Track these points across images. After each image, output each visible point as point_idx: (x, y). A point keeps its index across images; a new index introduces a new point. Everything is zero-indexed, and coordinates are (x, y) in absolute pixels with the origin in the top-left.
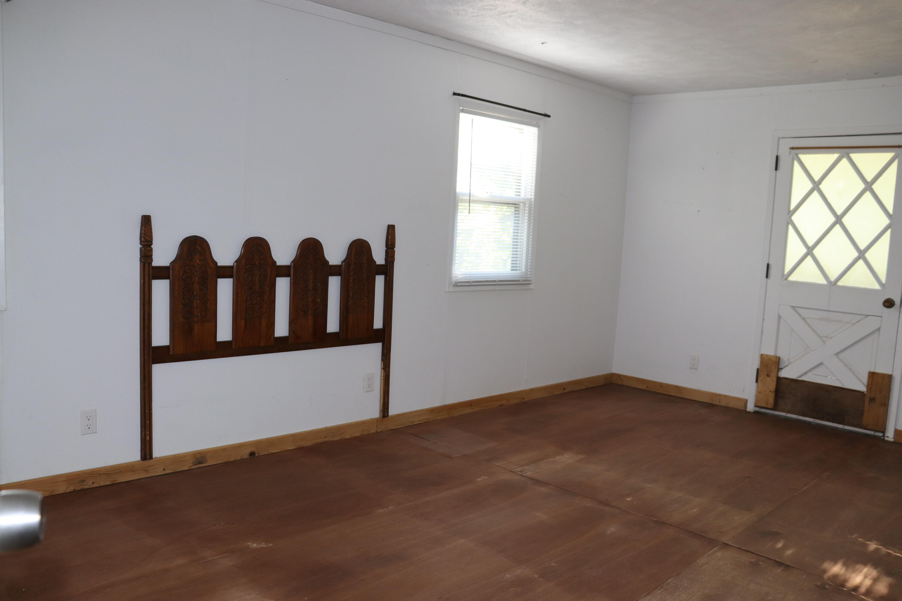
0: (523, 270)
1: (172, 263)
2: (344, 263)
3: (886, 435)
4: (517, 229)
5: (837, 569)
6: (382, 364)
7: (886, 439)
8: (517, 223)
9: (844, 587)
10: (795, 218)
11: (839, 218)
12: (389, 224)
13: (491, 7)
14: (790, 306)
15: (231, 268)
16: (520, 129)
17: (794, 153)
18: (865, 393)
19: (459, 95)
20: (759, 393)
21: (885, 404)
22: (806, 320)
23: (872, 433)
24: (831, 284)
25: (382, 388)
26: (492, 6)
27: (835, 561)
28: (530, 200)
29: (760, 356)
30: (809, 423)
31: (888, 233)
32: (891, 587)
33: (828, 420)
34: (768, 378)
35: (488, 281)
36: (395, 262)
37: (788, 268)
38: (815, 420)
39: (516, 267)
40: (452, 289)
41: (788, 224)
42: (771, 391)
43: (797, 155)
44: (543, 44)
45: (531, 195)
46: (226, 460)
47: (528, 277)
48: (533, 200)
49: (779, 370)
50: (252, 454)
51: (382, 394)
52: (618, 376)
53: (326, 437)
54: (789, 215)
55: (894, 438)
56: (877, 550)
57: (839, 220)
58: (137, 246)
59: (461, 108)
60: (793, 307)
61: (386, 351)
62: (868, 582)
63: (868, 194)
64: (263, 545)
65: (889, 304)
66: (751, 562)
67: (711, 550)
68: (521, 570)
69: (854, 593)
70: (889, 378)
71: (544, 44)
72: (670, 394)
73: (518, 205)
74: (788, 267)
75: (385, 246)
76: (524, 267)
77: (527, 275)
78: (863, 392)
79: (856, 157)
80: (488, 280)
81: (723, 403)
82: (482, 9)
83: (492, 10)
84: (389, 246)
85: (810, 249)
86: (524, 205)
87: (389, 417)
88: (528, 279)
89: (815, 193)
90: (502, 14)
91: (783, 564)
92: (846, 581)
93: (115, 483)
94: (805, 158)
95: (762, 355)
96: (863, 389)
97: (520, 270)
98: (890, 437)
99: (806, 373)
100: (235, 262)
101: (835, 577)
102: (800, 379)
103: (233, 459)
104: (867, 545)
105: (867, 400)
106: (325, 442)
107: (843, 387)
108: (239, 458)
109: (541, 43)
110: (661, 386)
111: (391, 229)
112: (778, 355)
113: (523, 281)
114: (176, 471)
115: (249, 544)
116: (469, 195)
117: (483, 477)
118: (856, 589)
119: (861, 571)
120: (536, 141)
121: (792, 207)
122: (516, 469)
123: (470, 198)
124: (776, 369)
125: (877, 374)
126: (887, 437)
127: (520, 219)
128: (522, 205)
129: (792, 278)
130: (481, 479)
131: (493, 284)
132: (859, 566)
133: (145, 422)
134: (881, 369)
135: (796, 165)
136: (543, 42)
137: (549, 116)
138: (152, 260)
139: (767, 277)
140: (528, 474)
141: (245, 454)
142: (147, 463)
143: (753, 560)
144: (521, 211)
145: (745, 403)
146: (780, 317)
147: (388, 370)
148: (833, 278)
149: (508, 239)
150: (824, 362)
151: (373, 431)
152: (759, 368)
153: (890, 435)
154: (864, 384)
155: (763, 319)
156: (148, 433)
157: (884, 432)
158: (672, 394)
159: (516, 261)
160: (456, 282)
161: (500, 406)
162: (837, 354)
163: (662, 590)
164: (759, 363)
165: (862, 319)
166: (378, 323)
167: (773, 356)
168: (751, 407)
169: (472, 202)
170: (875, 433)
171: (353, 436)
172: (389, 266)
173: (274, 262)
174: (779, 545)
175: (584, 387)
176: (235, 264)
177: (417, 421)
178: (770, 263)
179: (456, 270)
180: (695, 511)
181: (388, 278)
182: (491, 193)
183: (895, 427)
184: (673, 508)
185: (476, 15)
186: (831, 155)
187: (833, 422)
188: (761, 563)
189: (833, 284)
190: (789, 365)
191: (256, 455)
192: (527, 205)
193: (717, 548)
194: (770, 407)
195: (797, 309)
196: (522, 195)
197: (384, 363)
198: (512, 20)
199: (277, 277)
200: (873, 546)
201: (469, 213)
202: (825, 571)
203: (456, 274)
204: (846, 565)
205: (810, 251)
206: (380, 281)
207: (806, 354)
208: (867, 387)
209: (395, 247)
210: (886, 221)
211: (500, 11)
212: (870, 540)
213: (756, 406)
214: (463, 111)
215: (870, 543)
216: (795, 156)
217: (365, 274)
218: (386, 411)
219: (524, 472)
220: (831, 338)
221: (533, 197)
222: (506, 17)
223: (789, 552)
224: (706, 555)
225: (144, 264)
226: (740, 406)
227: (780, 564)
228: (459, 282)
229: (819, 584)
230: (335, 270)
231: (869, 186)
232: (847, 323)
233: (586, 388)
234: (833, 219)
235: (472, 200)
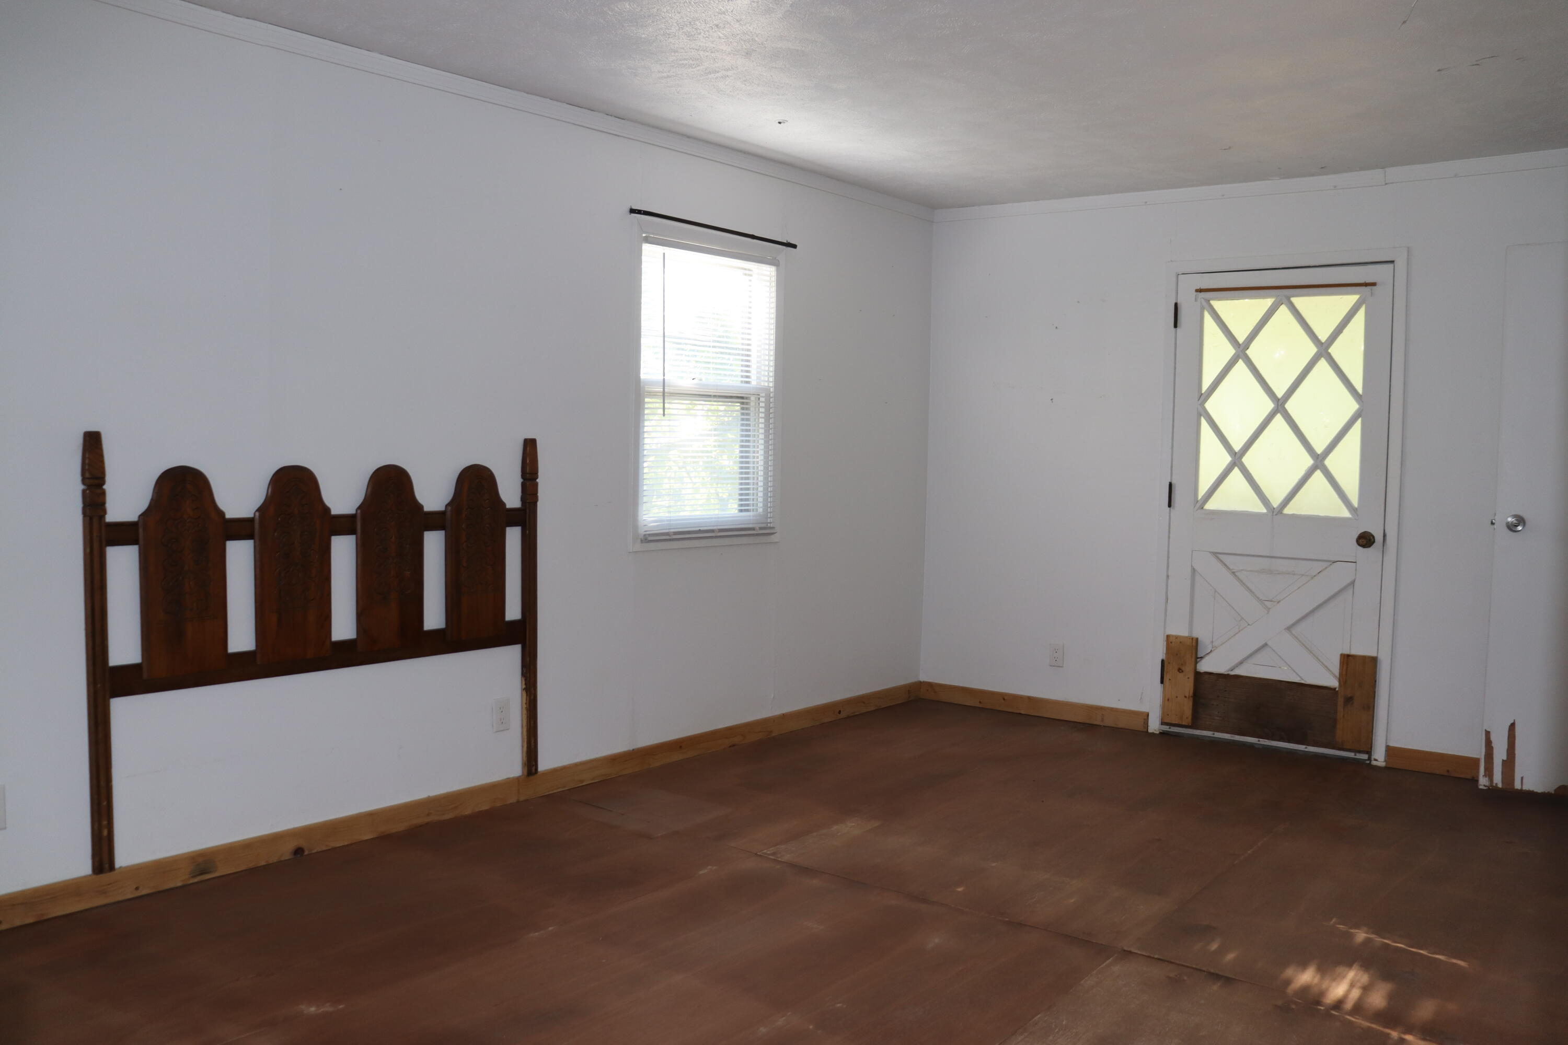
0: (760, 510)
1: (143, 515)
2: (449, 508)
3: (1373, 757)
4: (746, 440)
5: (1307, 977)
6: (524, 683)
7: (1374, 763)
8: (747, 431)
9: (1321, 1005)
10: (1211, 405)
11: (1280, 404)
12: (526, 438)
13: (691, 62)
14: (1210, 552)
15: (250, 521)
16: (745, 269)
17: (1204, 298)
18: (1337, 689)
19: (639, 212)
20: (1167, 700)
21: (1369, 706)
22: (1237, 574)
23: (1351, 755)
24: (1273, 512)
25: (525, 724)
26: (693, 60)
27: (1303, 965)
28: (766, 390)
29: (1165, 639)
30: (1251, 746)
31: (1357, 427)
32: (1391, 997)
33: (1281, 739)
34: (1181, 675)
35: (700, 532)
36: (539, 504)
37: (1203, 488)
38: (1261, 739)
39: (748, 505)
40: (638, 547)
41: (1200, 415)
42: (1187, 696)
43: (1208, 301)
44: (780, 123)
45: (768, 381)
46: (252, 865)
47: (769, 521)
48: (772, 390)
49: (1198, 660)
50: (298, 851)
51: (525, 733)
52: (930, 685)
53: (428, 815)
54: (1200, 401)
55: (1385, 761)
56: (1368, 941)
57: (1280, 406)
58: (76, 487)
59: (644, 235)
60: (1215, 554)
61: (528, 659)
62: (1355, 994)
63: (1323, 364)
64: (328, 1008)
65: (1366, 540)
66: (1169, 978)
67: (1103, 963)
68: (784, 1018)
69: (1336, 1013)
70: (1372, 663)
71: (782, 124)
72: (1018, 712)
73: (747, 398)
74: (1204, 486)
75: (520, 477)
76: (760, 505)
77: (767, 518)
78: (1333, 690)
79: (1302, 302)
80: (700, 530)
81: (1109, 722)
82: (676, 66)
83: (694, 67)
84: (528, 475)
85: (1237, 457)
86: (757, 399)
87: (539, 773)
88: (769, 525)
89: (1241, 364)
90: (710, 73)
91: (1222, 976)
92: (1322, 994)
93: (43, 919)
94: (1222, 306)
95: (1168, 636)
96: (1333, 683)
97: (755, 510)
98: (1379, 760)
99: (1241, 663)
100: (258, 510)
101: (1305, 989)
102: (1232, 673)
103: (263, 863)
104: (1351, 936)
105: (1341, 701)
106: (427, 824)
107: (1302, 682)
108: (273, 859)
109: (777, 121)
110: (1004, 699)
111: (530, 446)
112: (1195, 635)
113: (761, 528)
114: (161, 889)
115: (303, 1007)
116: (662, 385)
117: (710, 867)
118: (1338, 1004)
119: (1344, 977)
120: (774, 289)
121: (1206, 384)
122: (765, 851)
123: (664, 389)
124: (1193, 659)
125: (1354, 657)
126: (1376, 760)
127: (751, 423)
128: (753, 398)
129: (1211, 505)
130: (706, 871)
131: (710, 537)
132: (1340, 969)
133: (99, 804)
134: (1359, 650)
135: (1208, 320)
136: (781, 121)
137: (794, 246)
138: (105, 512)
139: (1170, 505)
140: (787, 857)
141: (285, 851)
142: (106, 877)
143: (1172, 975)
144: (752, 409)
145: (1144, 719)
146: (1194, 570)
147: (533, 692)
148: (1276, 502)
149: (730, 462)
150: (1268, 643)
151: (513, 800)
152: (1164, 658)
153: (1379, 757)
154: (1335, 676)
155: (1168, 576)
156: (105, 823)
157: (1369, 752)
158: (1023, 712)
159: (747, 494)
160: (645, 535)
161: (730, 747)
162: (1289, 629)
163: (1026, 1034)
164: (1165, 652)
165: (1326, 568)
166: (513, 611)
167: (1187, 637)
168: (1154, 726)
169: (667, 396)
170: (1355, 755)
171: (477, 810)
172: (528, 511)
173: (327, 510)
174: (1214, 946)
175: (873, 709)
176: (257, 514)
177: (588, 778)
178: (1173, 482)
179: (645, 515)
180: (1072, 901)
181: (528, 532)
182: (701, 380)
183: (1386, 743)
184: (1035, 899)
185: (665, 75)
186: (1261, 300)
187: (1289, 742)
188: (1185, 978)
189: (1276, 512)
190: (1214, 650)
191: (306, 853)
192: (762, 399)
193: (1111, 959)
194: (1186, 724)
195: (1220, 556)
196: (754, 383)
197: (526, 680)
198: (726, 83)
199: (333, 535)
200: (1361, 936)
201: (664, 415)
202: (1288, 982)
203: (644, 520)
204: (1322, 970)
205: (1237, 459)
206: (513, 537)
207: (1239, 631)
208: (1340, 681)
209: (537, 478)
210: (1352, 406)
211: (706, 69)
212: (1357, 926)
213: (1163, 723)
214: (647, 240)
215: (1357, 931)
216: (1204, 303)
217: (487, 525)
218: (534, 763)
219: (779, 856)
220: (1278, 602)
221: (771, 385)
222: (717, 78)
223: (1230, 956)
224: (1095, 972)
225: (91, 519)
226: (1137, 725)
227: (1216, 977)
228: (649, 535)
229: (1279, 1003)
230: (435, 521)
231: (1323, 350)
232: (1303, 575)
233: (876, 710)
234: (1270, 405)
235: (667, 393)
